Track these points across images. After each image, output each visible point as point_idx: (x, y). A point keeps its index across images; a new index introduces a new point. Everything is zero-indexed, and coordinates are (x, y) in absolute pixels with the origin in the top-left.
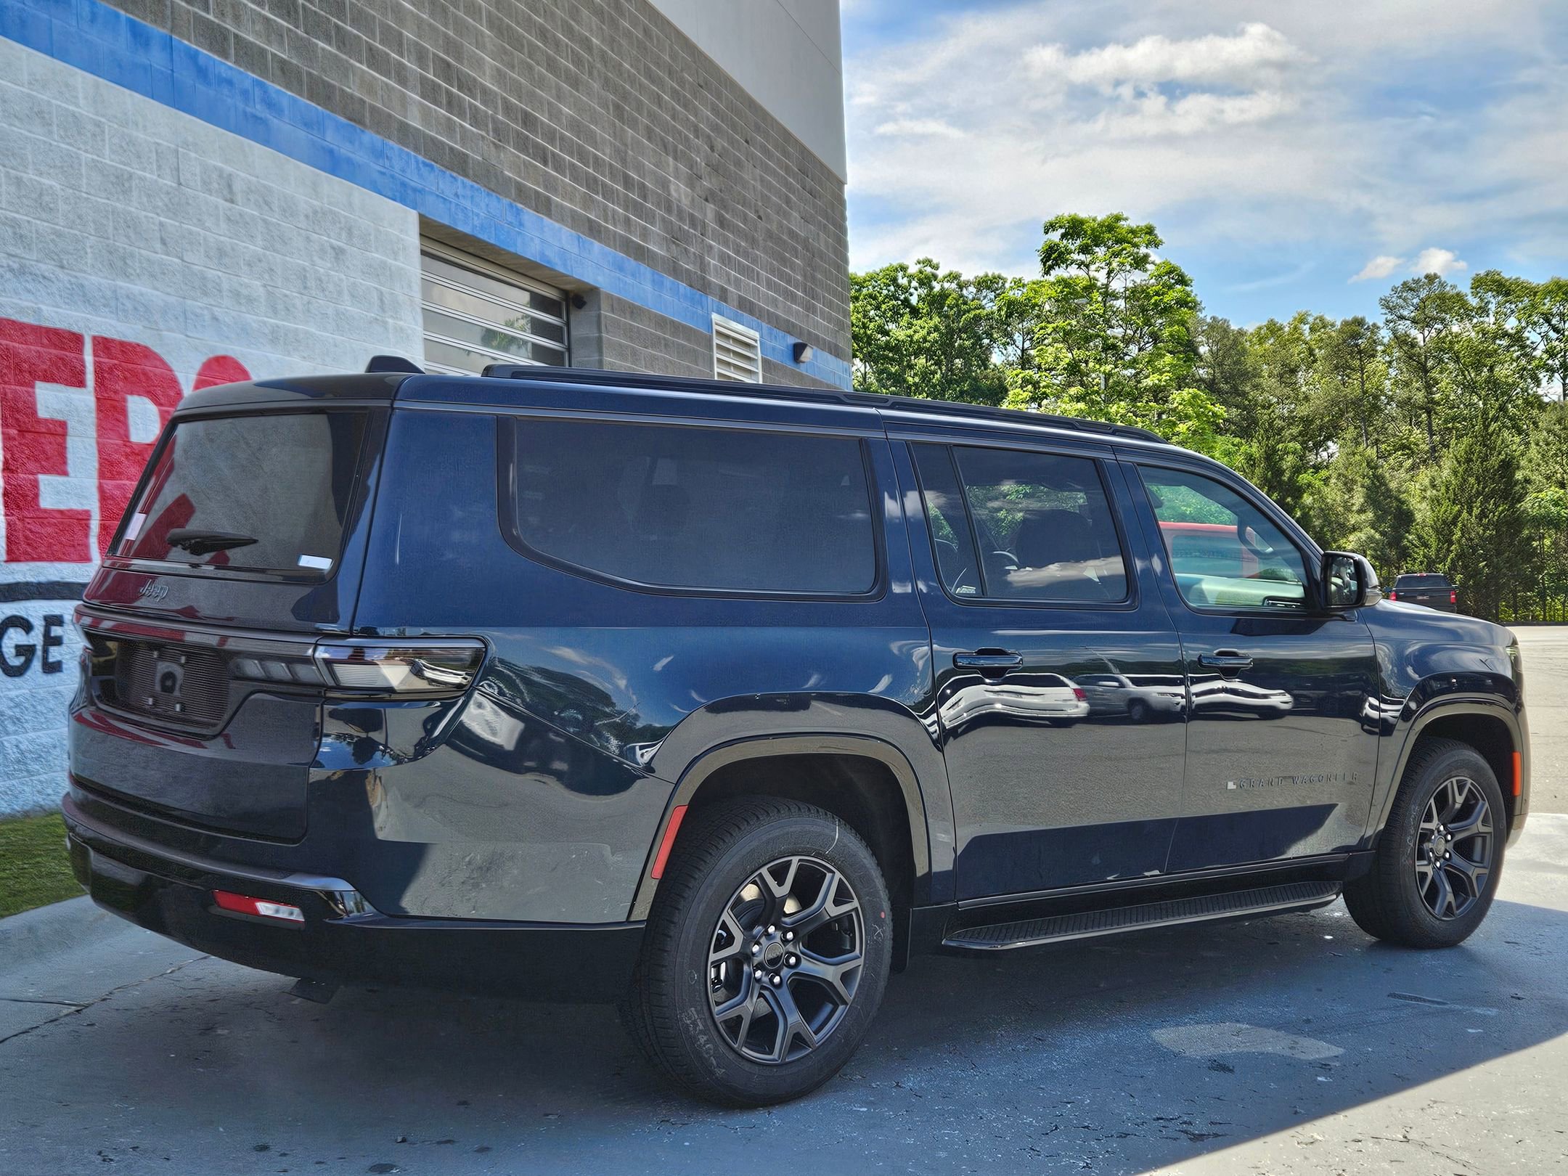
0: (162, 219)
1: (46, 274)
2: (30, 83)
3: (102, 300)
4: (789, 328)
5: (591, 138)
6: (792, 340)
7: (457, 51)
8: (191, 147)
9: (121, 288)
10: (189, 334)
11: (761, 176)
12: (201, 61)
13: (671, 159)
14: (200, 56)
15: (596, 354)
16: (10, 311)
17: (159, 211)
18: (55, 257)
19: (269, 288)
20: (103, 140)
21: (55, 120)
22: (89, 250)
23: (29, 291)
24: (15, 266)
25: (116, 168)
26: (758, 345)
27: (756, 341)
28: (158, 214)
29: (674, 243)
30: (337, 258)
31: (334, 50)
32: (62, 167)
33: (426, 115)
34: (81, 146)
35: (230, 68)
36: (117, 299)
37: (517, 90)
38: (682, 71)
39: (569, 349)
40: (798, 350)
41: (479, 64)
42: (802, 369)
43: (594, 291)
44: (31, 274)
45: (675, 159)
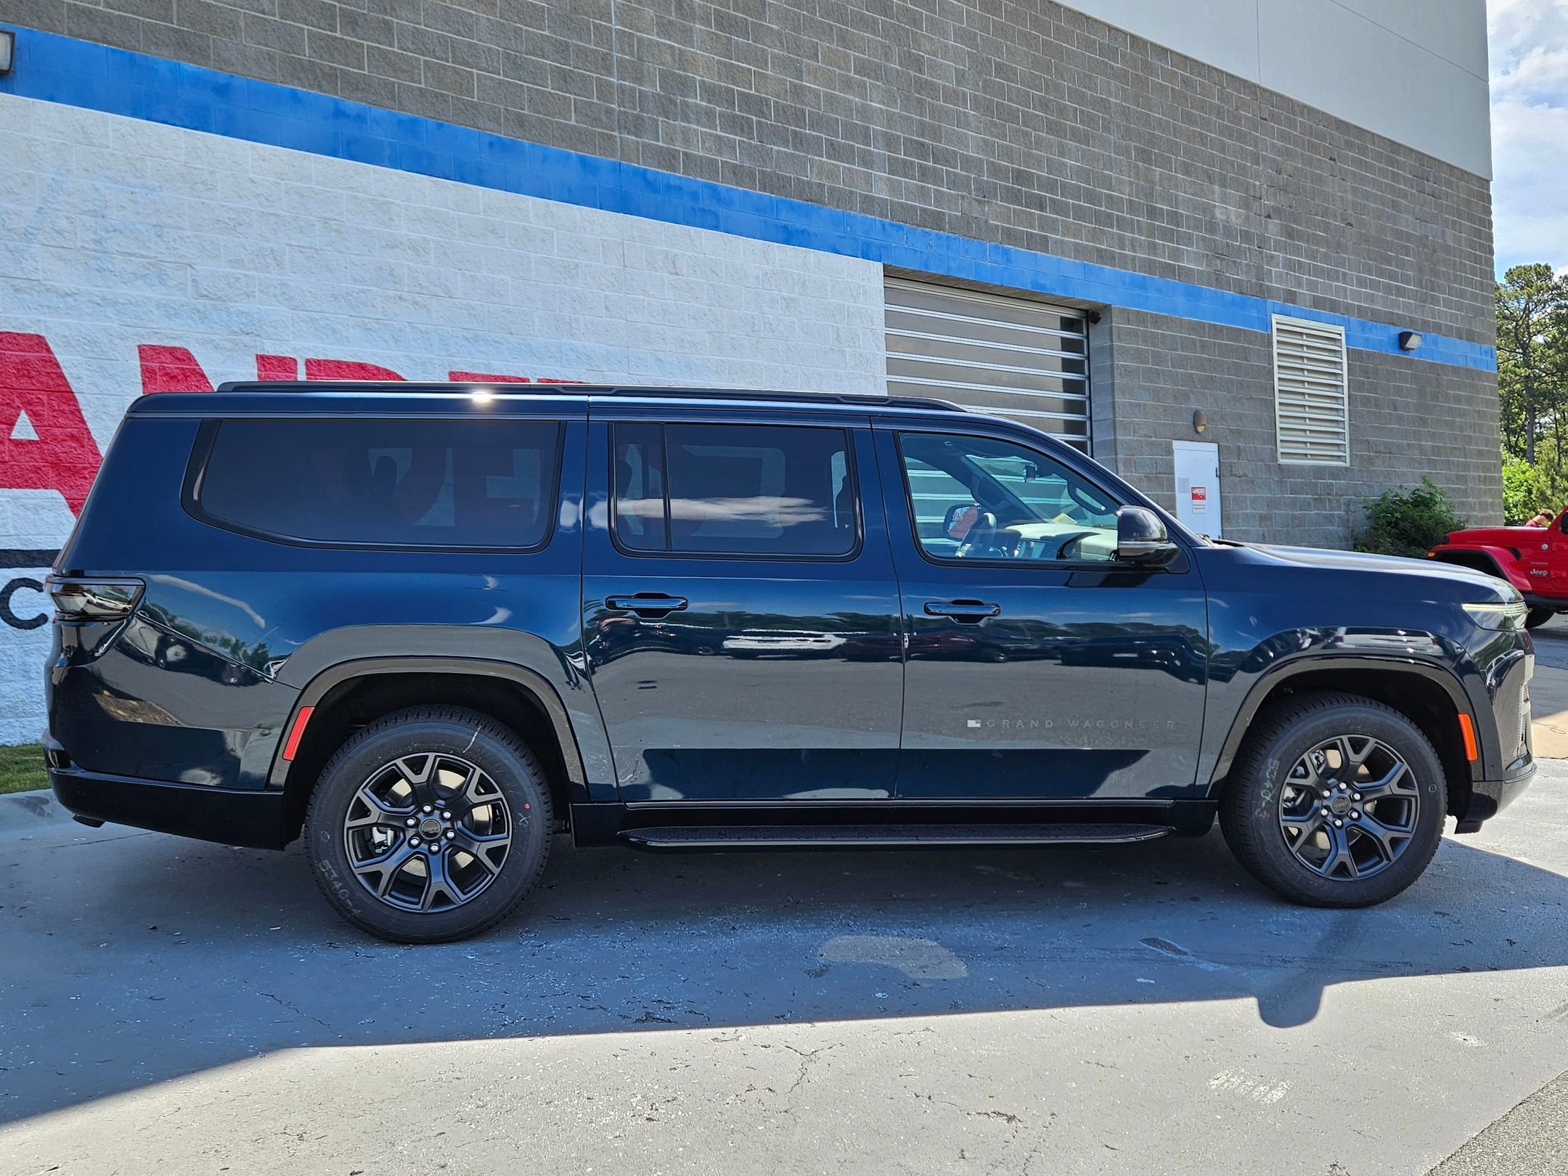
0: (606, 293)
1: (497, 339)
2: (484, 211)
3: (549, 354)
4: (1391, 320)
5: (1107, 182)
6: (1399, 330)
7: (936, 134)
8: (636, 239)
9: (566, 344)
10: (631, 372)
11: (1353, 188)
12: (650, 177)
13: (1216, 187)
14: (648, 173)
15: (1109, 360)
16: (463, 366)
17: (603, 287)
18: (505, 327)
19: (715, 334)
20: (552, 243)
21: (507, 234)
22: (536, 320)
23: (481, 352)
24: (470, 336)
25: (563, 261)
26: (1343, 338)
27: (1340, 335)
28: (602, 290)
29: (1218, 258)
30: (788, 306)
31: (791, 151)
32: (513, 265)
33: (894, 188)
34: (531, 249)
35: (680, 178)
36: (562, 352)
37: (1008, 154)
38: (1237, 109)
39: (1088, 358)
40: (1403, 338)
41: (962, 140)
42: (1411, 356)
43: (1107, 308)
44: (483, 340)
45: (1223, 185)
